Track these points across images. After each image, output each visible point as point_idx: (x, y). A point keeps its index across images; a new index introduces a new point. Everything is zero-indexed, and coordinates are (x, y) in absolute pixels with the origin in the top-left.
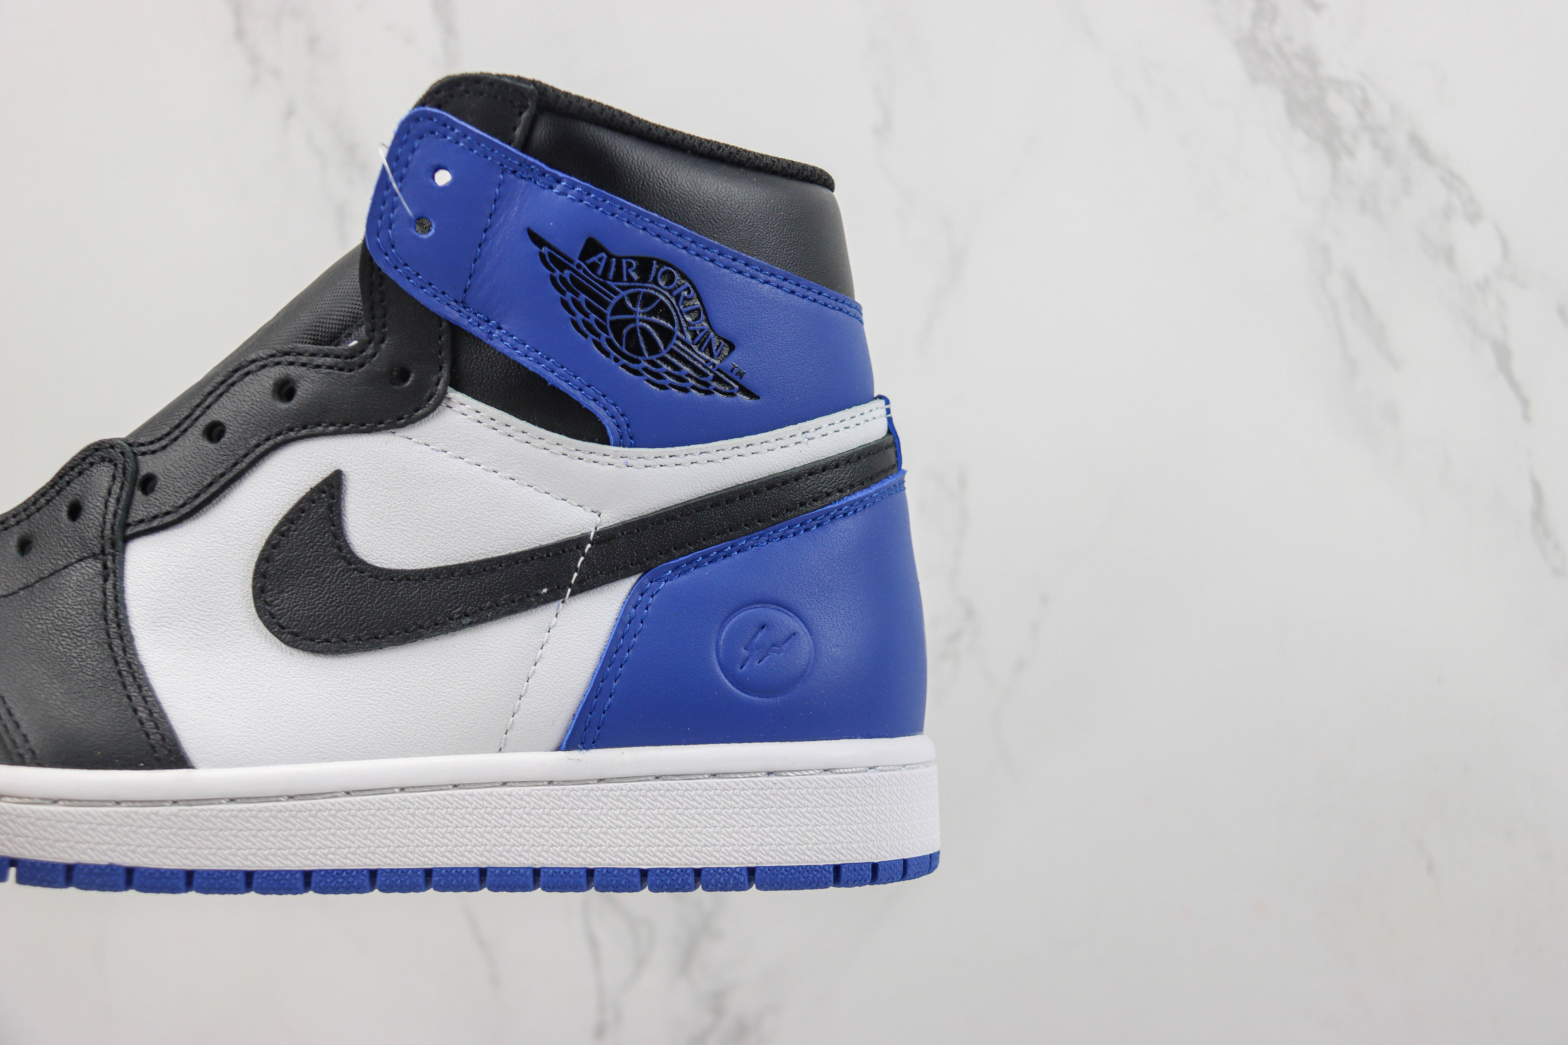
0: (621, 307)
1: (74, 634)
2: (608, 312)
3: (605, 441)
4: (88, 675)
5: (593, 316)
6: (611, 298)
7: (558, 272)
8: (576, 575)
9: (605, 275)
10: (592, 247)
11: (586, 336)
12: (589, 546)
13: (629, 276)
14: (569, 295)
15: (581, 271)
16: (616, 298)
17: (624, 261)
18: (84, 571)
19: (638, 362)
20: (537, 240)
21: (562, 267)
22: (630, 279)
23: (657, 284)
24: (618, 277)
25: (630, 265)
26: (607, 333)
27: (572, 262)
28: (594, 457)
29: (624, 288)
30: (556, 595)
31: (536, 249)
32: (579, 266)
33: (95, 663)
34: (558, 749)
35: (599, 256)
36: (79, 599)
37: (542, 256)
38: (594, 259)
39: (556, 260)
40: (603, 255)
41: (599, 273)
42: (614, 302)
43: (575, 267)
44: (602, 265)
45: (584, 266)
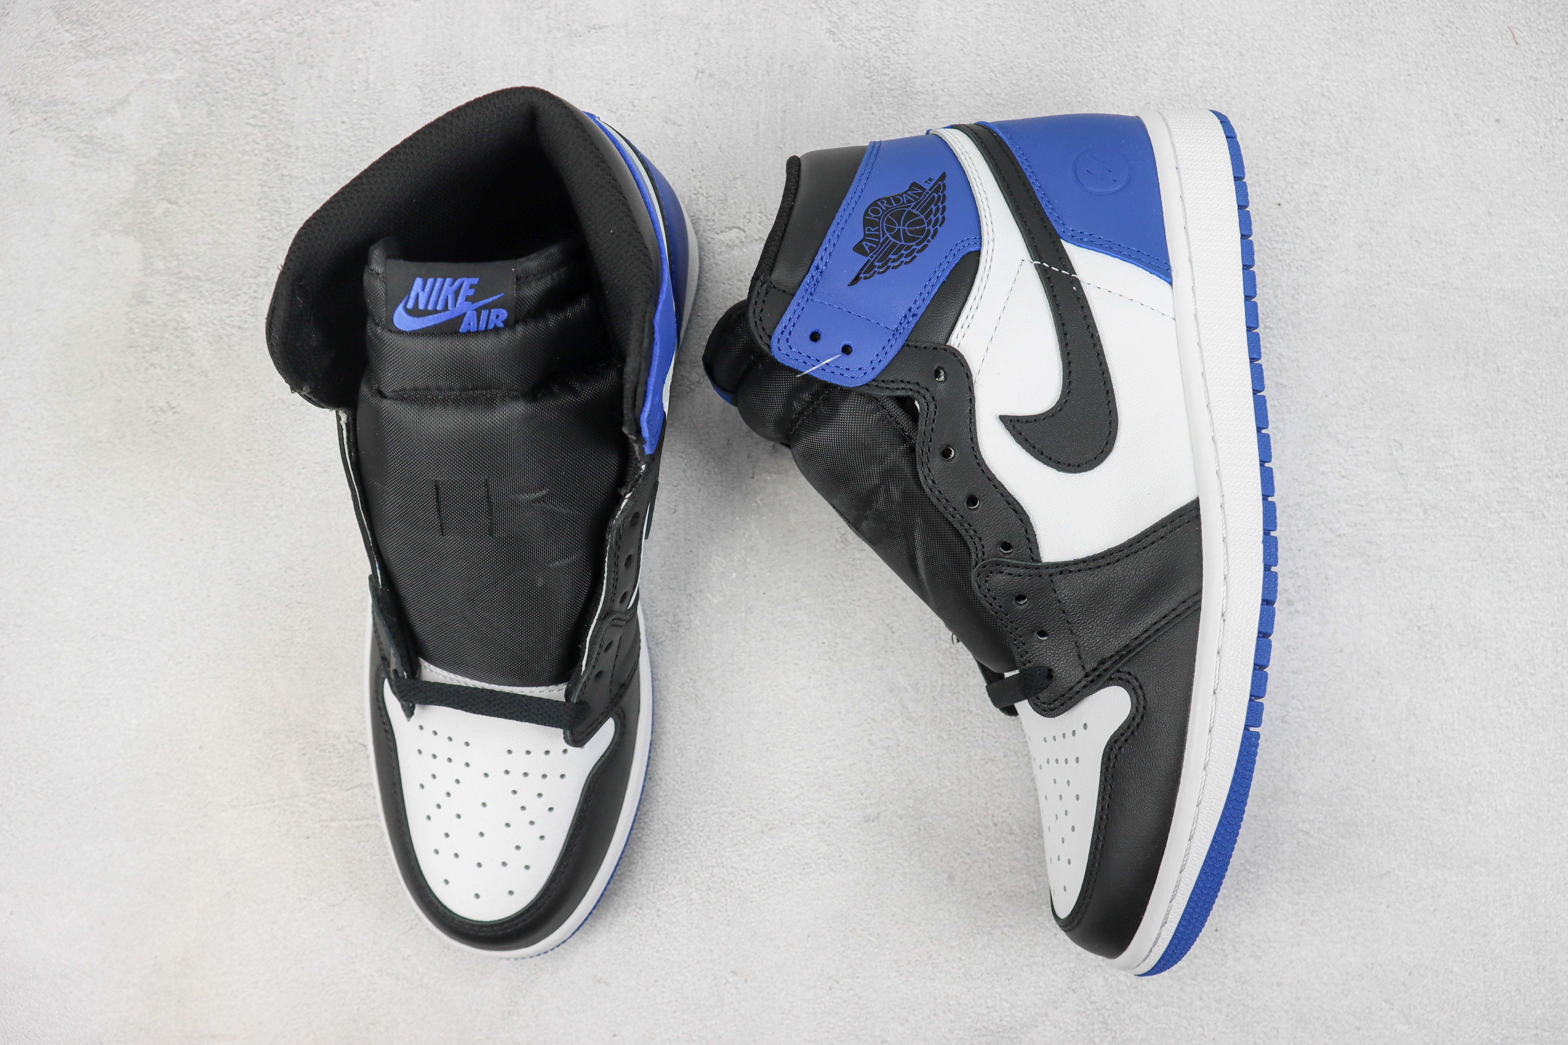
0: (897, 236)
1: (1106, 587)
2: (900, 243)
3: (978, 253)
4: (1136, 574)
5: (903, 252)
6: (890, 241)
7: (876, 269)
8: (1063, 272)
9: (877, 243)
10: (859, 249)
11: (915, 257)
12: (1045, 264)
13: (876, 231)
14: (890, 264)
15: (875, 256)
16: (891, 238)
17: (867, 233)
18: (1063, 587)
19: (929, 231)
20: (857, 279)
21: (872, 267)
22: (878, 230)
23: (880, 217)
24: (878, 237)
25: (869, 230)
27: (869, 261)
28: (989, 260)
29: (884, 234)
30: (1077, 282)
31: (862, 281)
32: (872, 257)
33: (1127, 570)
34: (1171, 284)
35: (865, 245)
36: (1082, 586)
37: (865, 278)
38: (867, 248)
39: (868, 270)
40: (864, 243)
41: (875, 246)
42: (893, 240)
43: (872, 260)
44: (870, 244)
45: (871, 254)
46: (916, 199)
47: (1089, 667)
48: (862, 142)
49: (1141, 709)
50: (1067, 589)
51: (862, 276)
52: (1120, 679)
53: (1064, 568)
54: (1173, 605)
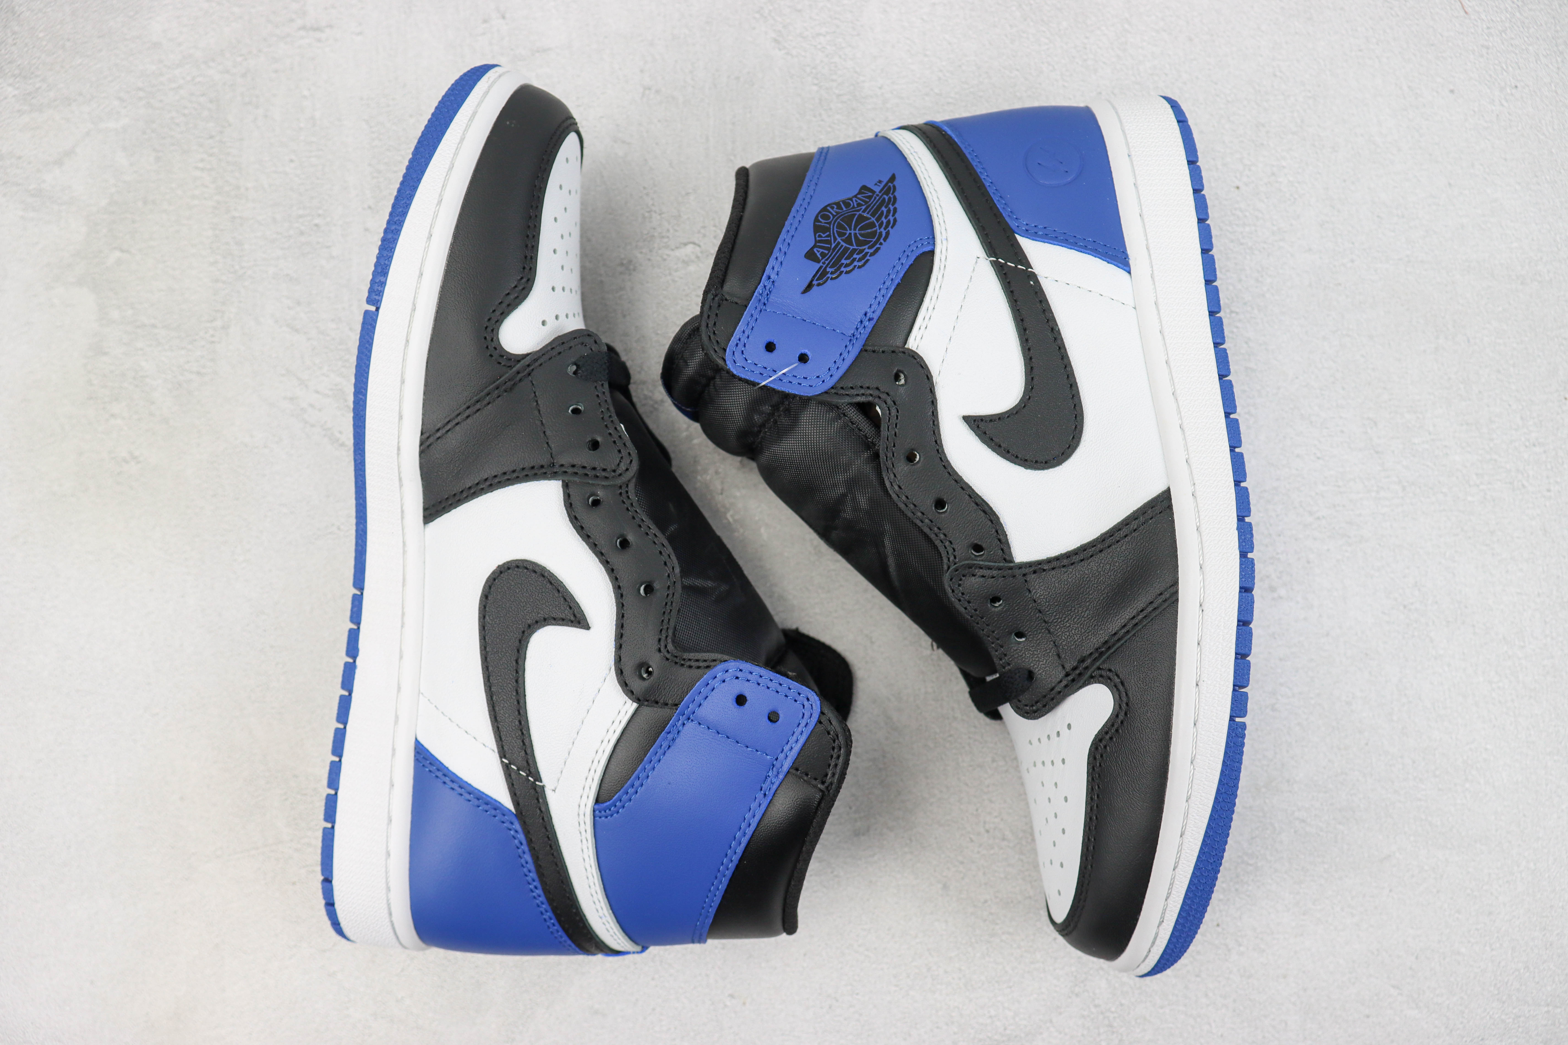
0: (848, 241)
1: (1082, 584)
3: (932, 253)
4: (1110, 569)
5: (855, 256)
6: (842, 246)
7: (829, 275)
8: (1019, 267)
9: (828, 249)
10: (810, 255)
11: (868, 260)
12: (1000, 260)
13: (827, 236)
14: (842, 269)
15: (827, 262)
16: (842, 243)
17: (818, 239)
18: (1037, 587)
19: (881, 233)
20: (810, 286)
21: (825, 273)
22: (829, 236)
23: (831, 222)
24: (829, 242)
25: (820, 236)
26: (865, 249)
27: (821, 267)
28: (943, 259)
29: (835, 239)
30: (1034, 276)
31: (815, 288)
32: (824, 263)
33: (1101, 565)
34: (1130, 273)
35: (816, 252)
36: (1057, 585)
37: (819, 285)
38: (818, 254)
39: (821, 277)
40: (815, 250)
41: (827, 252)
42: (844, 245)
43: (824, 266)
44: (821, 250)
45: (823, 260)
46: (866, 202)
47: (1068, 667)
48: (810, 147)
49: (1124, 706)
50: (1042, 588)
51: (815, 282)
52: (1101, 676)
53: (1037, 567)
54: (1150, 598)
